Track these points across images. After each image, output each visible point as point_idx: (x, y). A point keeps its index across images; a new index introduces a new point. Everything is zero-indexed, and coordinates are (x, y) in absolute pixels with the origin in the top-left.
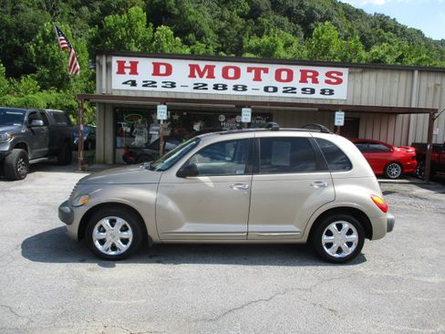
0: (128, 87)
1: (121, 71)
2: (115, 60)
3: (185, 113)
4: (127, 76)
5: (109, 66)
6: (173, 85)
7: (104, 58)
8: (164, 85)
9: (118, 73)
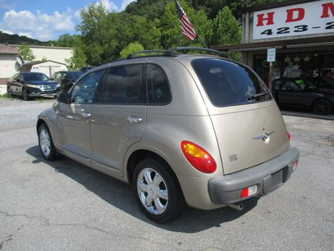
0: (265, 36)
1: (260, 24)
2: (255, 15)
3: (316, 55)
4: (265, 27)
5: (251, 21)
6: (305, 28)
7: (247, 15)
8: (296, 29)
9: (258, 25)
